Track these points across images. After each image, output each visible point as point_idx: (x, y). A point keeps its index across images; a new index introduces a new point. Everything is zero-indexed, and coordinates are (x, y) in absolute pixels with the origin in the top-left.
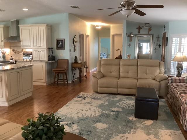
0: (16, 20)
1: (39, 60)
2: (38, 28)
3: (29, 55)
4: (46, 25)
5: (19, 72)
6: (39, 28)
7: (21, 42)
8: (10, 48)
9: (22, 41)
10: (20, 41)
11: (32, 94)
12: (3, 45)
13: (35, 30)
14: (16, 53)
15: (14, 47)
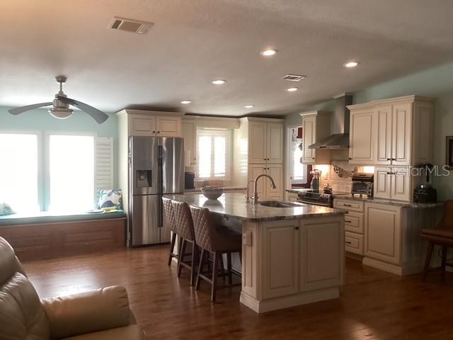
0: (344, 95)
1: (389, 198)
2: (392, 109)
3: (367, 183)
4: (412, 98)
5: (297, 228)
6: (395, 108)
7: (350, 149)
8: (331, 164)
9: (353, 147)
10: (349, 147)
11: (341, 294)
12: (314, 157)
13: (383, 117)
14: (341, 176)
15: (339, 161)
